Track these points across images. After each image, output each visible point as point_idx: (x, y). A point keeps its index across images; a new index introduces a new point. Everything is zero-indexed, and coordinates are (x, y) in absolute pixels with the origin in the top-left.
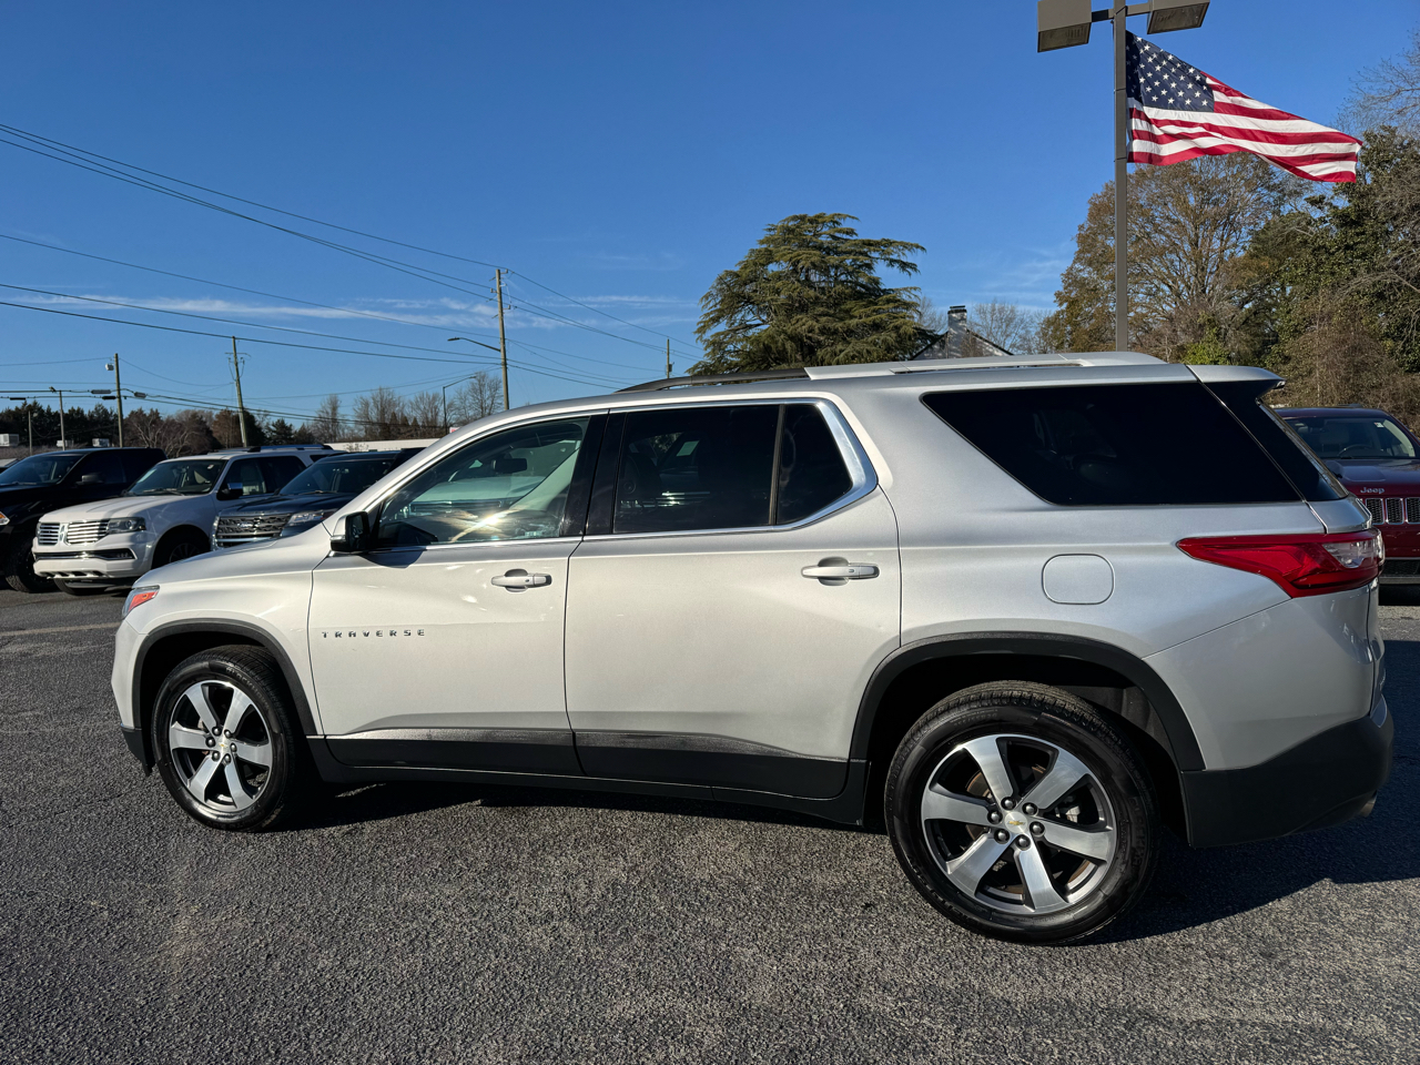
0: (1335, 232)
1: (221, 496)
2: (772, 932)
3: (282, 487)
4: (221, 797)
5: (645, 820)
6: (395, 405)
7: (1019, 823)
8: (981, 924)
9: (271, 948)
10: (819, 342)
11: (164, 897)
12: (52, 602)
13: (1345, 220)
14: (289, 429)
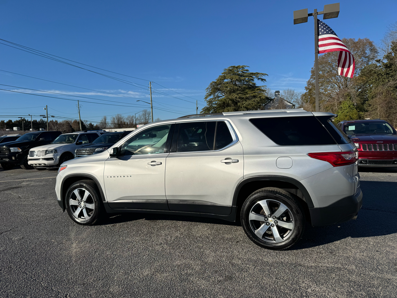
0: (384, 70)
1: (77, 144)
2: (214, 247)
3: (93, 141)
4: (82, 217)
5: (185, 223)
6: (122, 119)
7: (272, 221)
8: (263, 245)
9: (95, 250)
10: (239, 101)
11: (69, 239)
12: (33, 172)
13: (387, 66)
14: (93, 125)
